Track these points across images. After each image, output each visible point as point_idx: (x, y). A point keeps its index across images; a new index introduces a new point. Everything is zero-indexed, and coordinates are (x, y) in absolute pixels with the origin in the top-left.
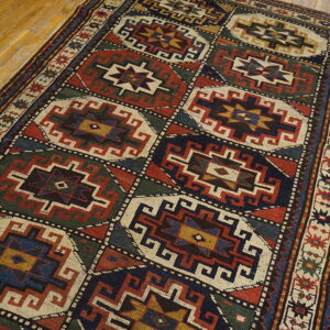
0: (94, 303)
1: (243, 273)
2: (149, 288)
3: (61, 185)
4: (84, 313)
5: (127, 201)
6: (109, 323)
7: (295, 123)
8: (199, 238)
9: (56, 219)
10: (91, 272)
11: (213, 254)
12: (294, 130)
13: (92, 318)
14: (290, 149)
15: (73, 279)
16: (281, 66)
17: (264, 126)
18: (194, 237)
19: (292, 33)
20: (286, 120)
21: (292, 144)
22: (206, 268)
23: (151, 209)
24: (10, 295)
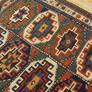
0: (23, 45)
2: (21, 61)
3: (68, 42)
4: (21, 42)
5: (56, 61)
6: (15, 47)
8: (33, 83)
9: (55, 39)
10: (33, 45)
13: (18, 43)
15: (32, 41)
18: (34, 81)
22: (21, 82)
23: (51, 69)
24: (33, 26)
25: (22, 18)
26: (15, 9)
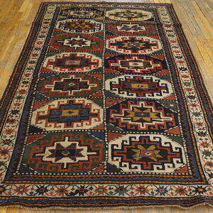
0: (112, 117)
1: (164, 92)
2: (131, 106)
3: (72, 84)
4: (110, 121)
5: (104, 82)
6: (122, 121)
10: (104, 108)
11: (149, 90)
12: (156, 45)
13: (115, 121)
15: (99, 112)
16: (138, 25)
17: (143, 46)
18: (138, 86)
19: (135, 13)
20: (151, 42)
21: (158, 50)
22: (149, 94)
23: (115, 82)
24: (75, 124)
25: (73, 144)
26: (60, 167)
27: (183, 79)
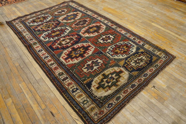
7: (67, 61)
11: (51, 34)
12: (66, 59)
14: (61, 55)
16: (91, 71)
17: (72, 54)
21: (62, 56)
27: (38, 45)
